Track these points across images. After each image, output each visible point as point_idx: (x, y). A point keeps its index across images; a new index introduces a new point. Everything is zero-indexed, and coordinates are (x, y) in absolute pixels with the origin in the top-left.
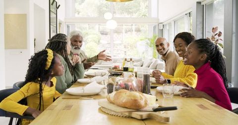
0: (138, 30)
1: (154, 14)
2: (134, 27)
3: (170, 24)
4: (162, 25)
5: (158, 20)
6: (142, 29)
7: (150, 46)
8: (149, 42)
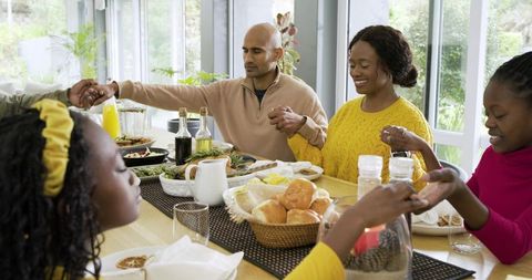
0: (21, 10)
2: (9, 2)
7: (75, 52)
8: (72, 42)
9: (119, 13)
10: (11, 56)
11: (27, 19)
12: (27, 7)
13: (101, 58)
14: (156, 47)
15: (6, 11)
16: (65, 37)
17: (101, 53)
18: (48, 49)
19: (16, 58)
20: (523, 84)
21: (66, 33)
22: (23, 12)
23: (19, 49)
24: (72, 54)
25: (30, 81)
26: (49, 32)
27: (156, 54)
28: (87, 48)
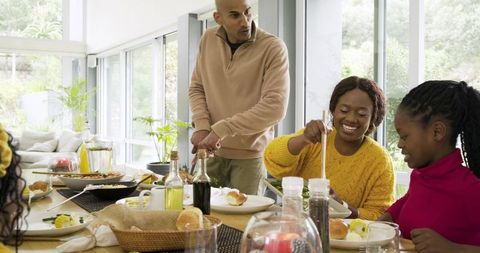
0: (24, 69)
1: (75, 34)
2: (14, 61)
3: (113, 59)
4: (94, 57)
5: (86, 46)
6: (34, 65)
7: (68, 105)
8: (66, 95)
9: (108, 70)
10: (13, 108)
11: (29, 77)
12: (29, 66)
13: (91, 109)
14: (141, 100)
15: (10, 69)
16: (60, 91)
17: (91, 104)
18: (44, 101)
19: (17, 110)
20: (416, 109)
21: (60, 87)
22: (25, 70)
23: (21, 103)
24: (65, 106)
25: (27, 129)
26: (47, 88)
27: (140, 106)
28: (79, 100)
